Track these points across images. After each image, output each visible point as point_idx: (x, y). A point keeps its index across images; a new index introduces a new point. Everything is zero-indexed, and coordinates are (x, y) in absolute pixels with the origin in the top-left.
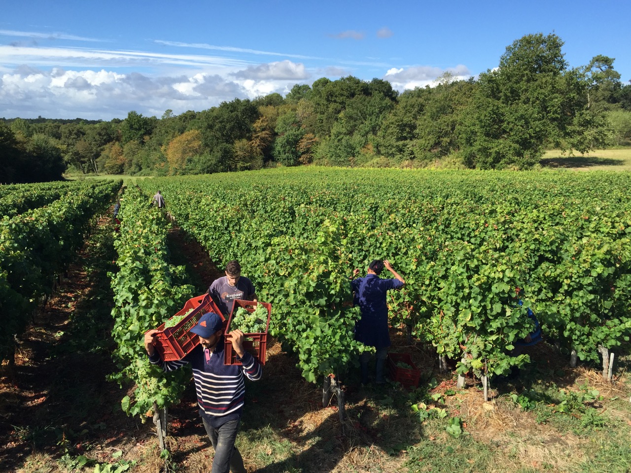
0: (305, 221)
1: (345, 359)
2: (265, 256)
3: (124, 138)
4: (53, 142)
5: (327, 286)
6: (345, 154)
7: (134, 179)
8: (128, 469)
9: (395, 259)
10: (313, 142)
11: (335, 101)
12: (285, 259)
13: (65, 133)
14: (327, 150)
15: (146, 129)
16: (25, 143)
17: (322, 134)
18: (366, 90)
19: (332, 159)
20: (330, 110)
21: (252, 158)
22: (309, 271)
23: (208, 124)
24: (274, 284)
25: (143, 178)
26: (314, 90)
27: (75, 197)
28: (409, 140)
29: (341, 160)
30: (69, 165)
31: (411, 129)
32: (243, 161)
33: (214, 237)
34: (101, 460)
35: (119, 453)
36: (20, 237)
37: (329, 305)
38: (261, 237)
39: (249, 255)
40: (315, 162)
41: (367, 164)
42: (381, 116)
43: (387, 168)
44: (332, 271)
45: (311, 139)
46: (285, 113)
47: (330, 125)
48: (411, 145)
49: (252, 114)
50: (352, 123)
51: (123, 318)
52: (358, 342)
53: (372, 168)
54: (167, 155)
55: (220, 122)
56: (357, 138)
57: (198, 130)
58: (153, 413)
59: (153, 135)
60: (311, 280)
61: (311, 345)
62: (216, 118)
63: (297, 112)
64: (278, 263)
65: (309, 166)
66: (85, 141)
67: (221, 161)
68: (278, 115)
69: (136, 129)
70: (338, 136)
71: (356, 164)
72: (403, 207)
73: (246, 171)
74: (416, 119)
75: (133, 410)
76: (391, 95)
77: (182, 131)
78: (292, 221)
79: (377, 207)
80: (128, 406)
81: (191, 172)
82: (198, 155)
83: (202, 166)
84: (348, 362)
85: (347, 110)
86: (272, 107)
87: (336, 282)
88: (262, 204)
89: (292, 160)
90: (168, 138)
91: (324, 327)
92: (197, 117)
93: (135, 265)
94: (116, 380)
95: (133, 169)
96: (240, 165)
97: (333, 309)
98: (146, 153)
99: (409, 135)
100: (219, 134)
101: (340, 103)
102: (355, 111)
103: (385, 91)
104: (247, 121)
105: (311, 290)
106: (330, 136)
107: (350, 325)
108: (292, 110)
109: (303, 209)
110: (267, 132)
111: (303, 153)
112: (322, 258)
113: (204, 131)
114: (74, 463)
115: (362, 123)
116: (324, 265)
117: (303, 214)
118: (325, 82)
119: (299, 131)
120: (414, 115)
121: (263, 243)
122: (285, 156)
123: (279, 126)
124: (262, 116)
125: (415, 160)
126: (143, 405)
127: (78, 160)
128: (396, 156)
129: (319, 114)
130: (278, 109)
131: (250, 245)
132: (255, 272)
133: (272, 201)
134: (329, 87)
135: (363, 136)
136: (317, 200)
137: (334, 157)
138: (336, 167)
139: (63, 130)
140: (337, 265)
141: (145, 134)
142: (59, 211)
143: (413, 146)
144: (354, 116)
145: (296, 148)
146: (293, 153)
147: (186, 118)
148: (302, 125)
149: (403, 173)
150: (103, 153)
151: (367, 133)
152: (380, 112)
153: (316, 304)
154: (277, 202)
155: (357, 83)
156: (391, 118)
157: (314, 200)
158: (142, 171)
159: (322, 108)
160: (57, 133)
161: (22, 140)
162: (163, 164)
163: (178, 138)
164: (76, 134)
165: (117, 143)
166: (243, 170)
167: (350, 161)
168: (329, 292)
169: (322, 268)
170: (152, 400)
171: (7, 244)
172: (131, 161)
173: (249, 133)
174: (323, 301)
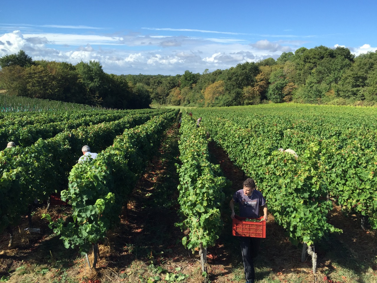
0: (290, 140)
1: (320, 235)
2: (266, 162)
3: (182, 85)
4: (146, 87)
5: (309, 186)
6: (315, 96)
7: (186, 108)
8: (184, 279)
9: (355, 170)
10: (293, 88)
11: (310, 62)
12: (280, 165)
13: (152, 82)
14: (303, 93)
15: (194, 80)
16: (133, 88)
17: (300, 83)
18: (332, 54)
19: (305, 99)
20: (306, 67)
21: (253, 97)
22: (298, 175)
23: (229, 77)
24: (271, 180)
25: (190, 108)
26: (296, 55)
27: (158, 119)
28: (361, 87)
29: (311, 99)
30: (153, 100)
31: (363, 80)
32: (248, 99)
33: (233, 146)
34: (169, 271)
35: (179, 269)
36: (133, 141)
37: (310, 198)
38: (263, 150)
39: (255, 160)
40: (294, 100)
41: (330, 103)
42: (342, 71)
43: (344, 106)
44: (314, 177)
45: (292, 86)
46: (276, 70)
47: (305, 77)
48: (363, 90)
49: (255, 71)
50: (321, 76)
51: (184, 191)
52: (330, 225)
53: (333, 106)
54: (204, 95)
55: (236, 76)
56: (323, 86)
57: (222, 80)
58: (199, 249)
59: (197, 83)
60: (300, 181)
61: (298, 223)
62: (234, 73)
63: (284, 69)
64: (275, 167)
65: (290, 103)
66: (162, 87)
67: (235, 99)
68: (271, 71)
69: (188, 80)
70: (310, 84)
71: (321, 102)
72: (360, 135)
73: (249, 105)
74: (367, 73)
75: (189, 246)
76: (350, 57)
77: (213, 82)
78: (281, 139)
79: (340, 133)
80: (185, 243)
81: (217, 105)
82: (222, 95)
83: (223, 102)
84: (323, 237)
85: (318, 67)
86: (268, 66)
87: (316, 184)
88: (262, 128)
89: (279, 99)
90: (205, 85)
91: (306, 212)
92: (223, 73)
93: (193, 162)
94: (179, 227)
95: (185, 102)
96: (246, 101)
97: (313, 201)
98: (193, 94)
99: (361, 84)
100: (234, 83)
101: (313, 63)
102: (324, 68)
103: (346, 54)
104: (252, 75)
105: (299, 187)
106: (305, 84)
107: (324, 212)
108: (280, 68)
109: (289, 132)
110: (264, 82)
111: (286, 95)
112: (307, 168)
113: (226, 81)
114: (155, 270)
115: (328, 76)
116: (308, 172)
117: (289, 135)
118: (304, 50)
119: (284, 81)
120: (366, 70)
121: (265, 153)
122: (274, 97)
123: (272, 78)
124: (261, 72)
125: (365, 100)
126: (194, 244)
127: (158, 97)
128: (351, 98)
129: (298, 70)
130: (272, 68)
131: (256, 153)
132: (259, 170)
133: (268, 126)
134: (306, 53)
135: (328, 84)
136: (297, 126)
137: (307, 98)
138: (308, 104)
139: (151, 81)
140: (317, 173)
141: (193, 83)
142: (151, 127)
143: (364, 91)
144: (323, 71)
145: (281, 91)
146: (279, 94)
147: (216, 74)
148: (286, 77)
149: (356, 109)
150: (171, 94)
151: (331, 82)
152: (341, 68)
153: (302, 197)
154: (271, 127)
155: (325, 50)
156: (349, 72)
157: (295, 126)
158: (190, 104)
159: (300, 67)
160: (148, 82)
161: (131, 86)
162: (202, 100)
163: (211, 86)
164: (157, 83)
165: (178, 88)
166: (247, 105)
167: (318, 100)
168: (311, 190)
169: (307, 174)
170: (199, 241)
171: (127, 145)
172: (185, 98)
173: (252, 82)
174: (306, 195)
